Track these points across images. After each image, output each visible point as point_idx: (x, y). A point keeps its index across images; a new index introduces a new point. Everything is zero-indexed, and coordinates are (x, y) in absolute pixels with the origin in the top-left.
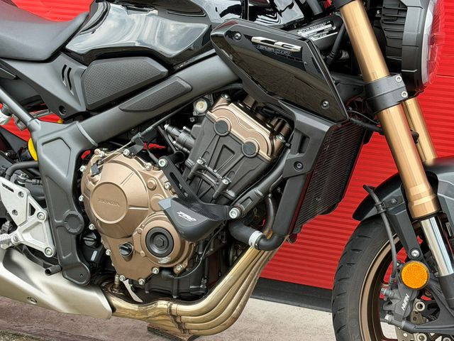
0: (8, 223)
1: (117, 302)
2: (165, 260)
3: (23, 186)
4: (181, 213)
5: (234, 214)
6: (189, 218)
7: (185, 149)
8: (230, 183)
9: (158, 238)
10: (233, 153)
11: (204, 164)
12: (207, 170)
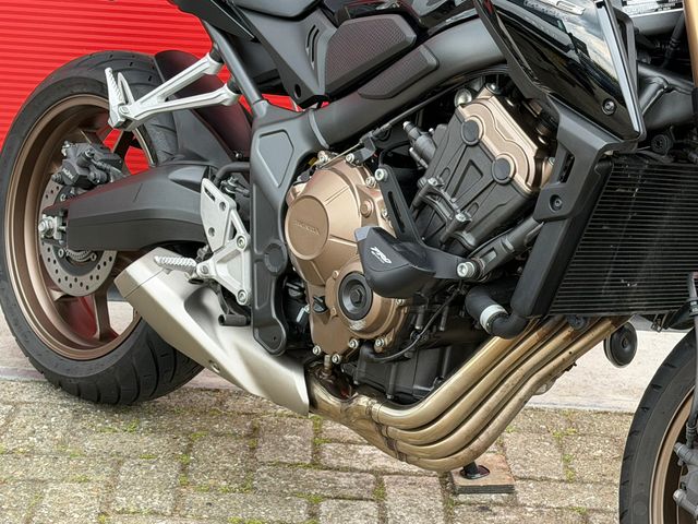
0: (205, 249)
1: (321, 393)
2: (358, 325)
3: (233, 196)
4: (376, 249)
5: (465, 269)
6: (384, 258)
7: (423, 162)
8: (467, 222)
9: (356, 290)
10: (482, 174)
11: (439, 186)
12: (443, 197)
